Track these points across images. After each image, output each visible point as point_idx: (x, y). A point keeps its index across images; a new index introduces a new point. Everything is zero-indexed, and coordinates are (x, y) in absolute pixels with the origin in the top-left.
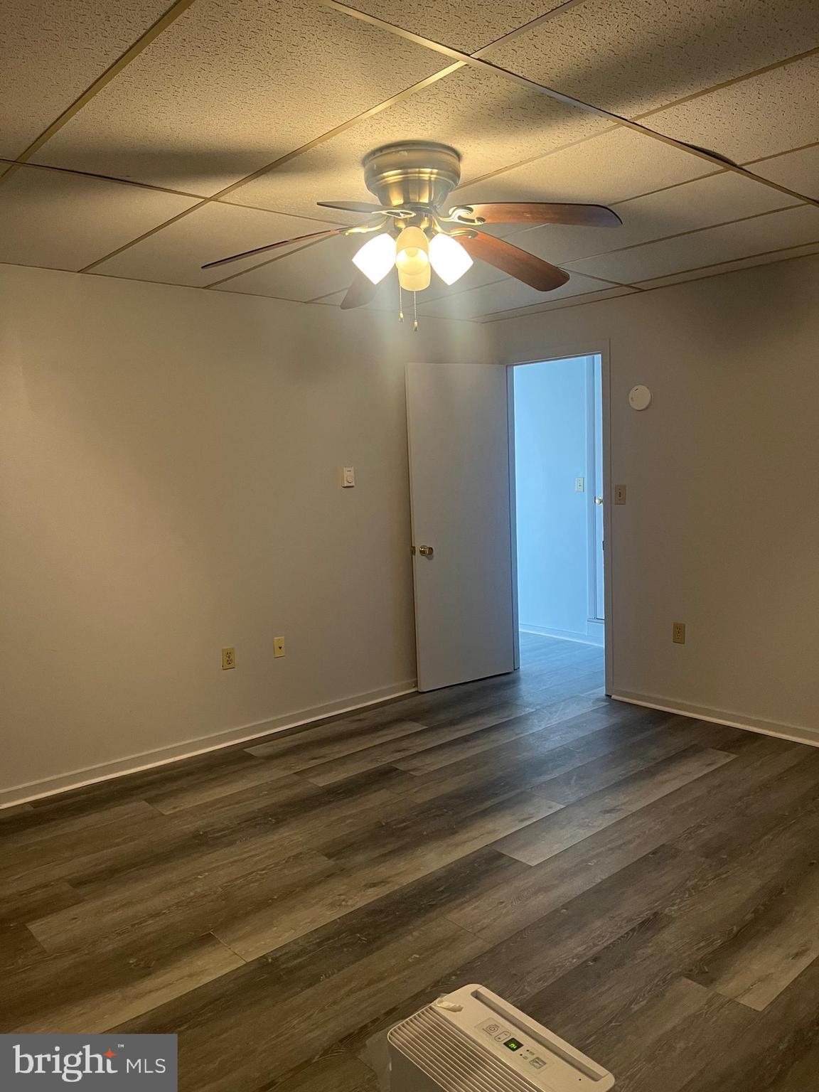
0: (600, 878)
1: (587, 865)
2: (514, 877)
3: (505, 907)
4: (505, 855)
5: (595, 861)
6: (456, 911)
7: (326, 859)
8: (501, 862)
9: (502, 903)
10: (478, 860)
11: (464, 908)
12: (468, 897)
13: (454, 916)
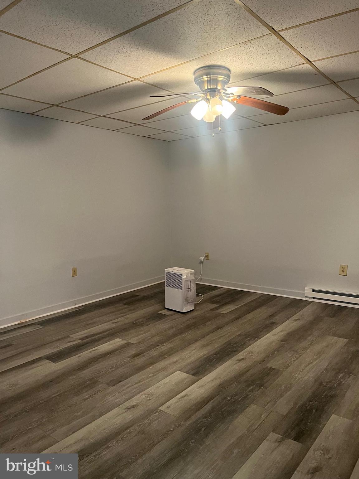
0: (150, 368)
1: (154, 373)
2: (185, 366)
3: (188, 356)
4: (191, 375)
5: (150, 376)
6: (205, 354)
7: (272, 367)
8: (192, 372)
9: (189, 357)
10: (203, 372)
11: (203, 354)
12: (203, 358)
13: (205, 352)
